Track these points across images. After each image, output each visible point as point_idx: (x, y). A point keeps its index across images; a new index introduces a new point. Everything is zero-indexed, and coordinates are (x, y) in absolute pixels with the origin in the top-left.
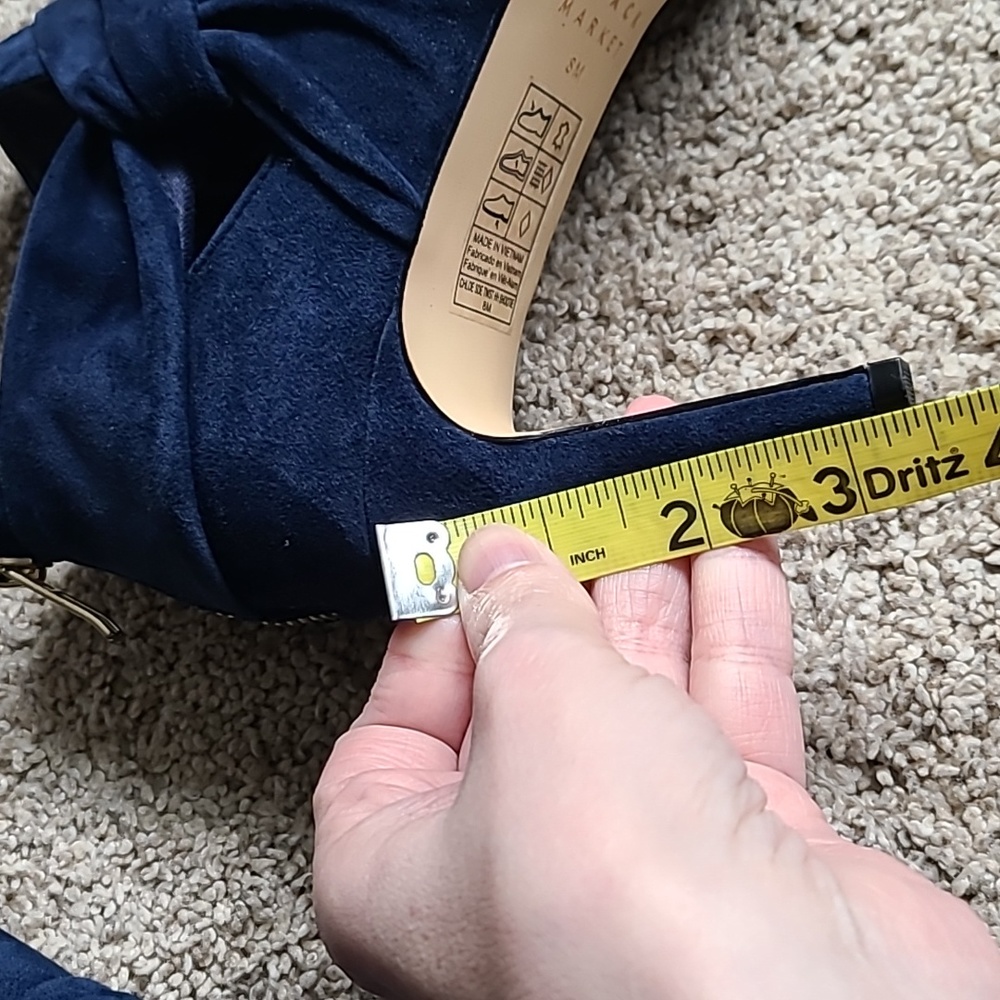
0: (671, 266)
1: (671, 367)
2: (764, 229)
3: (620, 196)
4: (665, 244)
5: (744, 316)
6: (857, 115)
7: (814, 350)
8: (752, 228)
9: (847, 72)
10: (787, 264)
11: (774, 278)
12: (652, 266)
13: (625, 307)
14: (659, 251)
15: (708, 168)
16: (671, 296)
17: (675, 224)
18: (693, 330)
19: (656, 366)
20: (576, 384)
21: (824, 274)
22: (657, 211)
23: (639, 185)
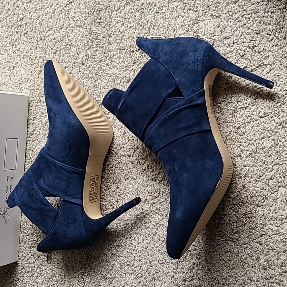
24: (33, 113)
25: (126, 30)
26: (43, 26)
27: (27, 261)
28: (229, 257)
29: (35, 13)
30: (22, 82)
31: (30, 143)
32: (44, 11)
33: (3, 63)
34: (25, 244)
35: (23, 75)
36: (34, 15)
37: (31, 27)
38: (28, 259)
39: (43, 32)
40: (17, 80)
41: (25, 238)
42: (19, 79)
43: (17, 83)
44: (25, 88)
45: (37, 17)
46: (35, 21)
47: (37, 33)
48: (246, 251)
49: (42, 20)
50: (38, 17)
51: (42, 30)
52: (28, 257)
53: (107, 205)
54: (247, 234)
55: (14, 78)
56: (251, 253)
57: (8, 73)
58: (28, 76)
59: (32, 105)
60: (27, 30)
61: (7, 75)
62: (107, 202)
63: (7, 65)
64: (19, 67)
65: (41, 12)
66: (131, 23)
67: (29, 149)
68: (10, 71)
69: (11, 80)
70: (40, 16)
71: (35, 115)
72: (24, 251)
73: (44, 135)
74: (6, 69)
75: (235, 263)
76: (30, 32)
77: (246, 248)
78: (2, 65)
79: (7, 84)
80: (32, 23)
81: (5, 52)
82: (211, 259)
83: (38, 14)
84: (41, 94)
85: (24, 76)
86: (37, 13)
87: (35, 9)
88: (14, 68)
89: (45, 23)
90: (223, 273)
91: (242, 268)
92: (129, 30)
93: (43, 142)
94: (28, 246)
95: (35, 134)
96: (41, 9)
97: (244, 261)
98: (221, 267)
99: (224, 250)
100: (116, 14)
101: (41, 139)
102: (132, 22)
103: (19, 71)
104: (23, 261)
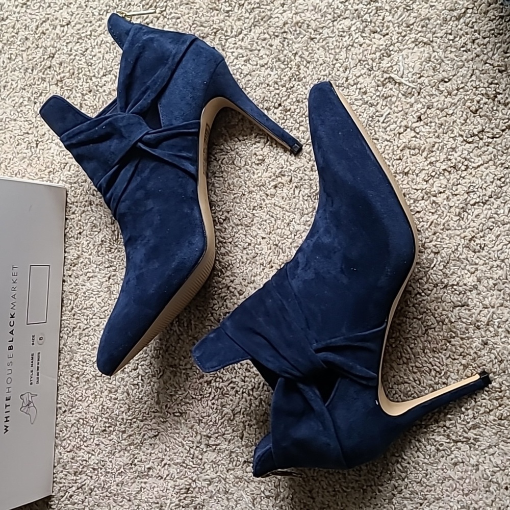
0: (260, 175)
1: (269, 197)
2: (276, 158)
3: (243, 163)
4: (257, 170)
5: (279, 179)
6: (285, 124)
7: (297, 180)
8: (274, 158)
9: (280, 115)
10: (283, 164)
11: (282, 168)
12: (256, 176)
13: (254, 187)
14: (256, 172)
15: (259, 149)
16: (263, 181)
17: (258, 164)
18: (270, 187)
19: (265, 198)
20: (250, 209)
21: (292, 163)
22: (252, 163)
23: (246, 159)
24: (77, 225)
25: (254, 71)
26: (94, 67)
27: (69, 500)
28: (462, 472)
29: (78, 44)
30: (54, 169)
31: (71, 281)
32: (94, 39)
33: (16, 135)
34: (64, 468)
35: (55, 156)
36: (75, 48)
37: (70, 70)
38: (71, 496)
39: (93, 78)
40: (44, 165)
41: (65, 457)
42: (48, 164)
43: (44, 171)
44: (60, 180)
45: (81, 52)
46: (77, 58)
47: (82, 80)
48: (492, 459)
49: (91, 57)
50: (84, 52)
51: (92, 75)
52: (71, 491)
53: (225, 388)
54: (493, 429)
55: (38, 162)
56: (502, 462)
57: (26, 153)
58: (65, 159)
59: (73, 211)
60: (62, 75)
61: (24, 158)
62: (225, 384)
63: (23, 139)
64: (48, 142)
65: (89, 41)
66: (263, 58)
67: (70, 292)
68: (29, 150)
69: (31, 166)
70: (87, 50)
71: (80, 228)
72: (63, 481)
73: (99, 265)
74: (23, 146)
75: (473, 483)
76: (68, 78)
77: (493, 454)
78: (14, 139)
79: (24, 175)
80: (72, 62)
81: (20, 115)
82: (428, 477)
83: (83, 45)
84: (91, 191)
85: (58, 159)
86: (81, 44)
87: (78, 36)
88: (37, 144)
89: (98, 62)
90: (451, 502)
91: (487, 491)
92: (260, 71)
93: (96, 279)
94: (71, 471)
95: (82, 263)
96: (88, 37)
97: (490, 479)
98: (447, 490)
99: (452, 459)
100: (234, 42)
101: (94, 272)
102: (264, 56)
103: (48, 149)
104: (62, 500)
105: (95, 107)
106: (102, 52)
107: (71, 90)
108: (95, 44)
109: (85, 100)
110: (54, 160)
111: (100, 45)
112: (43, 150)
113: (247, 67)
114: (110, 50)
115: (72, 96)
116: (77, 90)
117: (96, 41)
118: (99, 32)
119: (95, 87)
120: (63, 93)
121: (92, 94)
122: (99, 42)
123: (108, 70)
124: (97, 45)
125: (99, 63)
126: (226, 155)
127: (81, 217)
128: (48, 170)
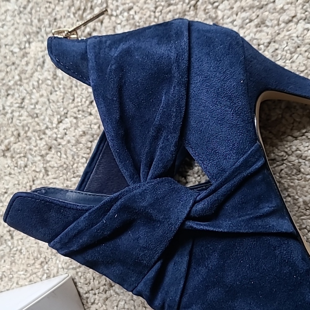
105: (65, 166)
106: (45, 95)
107: (24, 157)
108: (31, 88)
109: (48, 162)
110: (40, 247)
111: (38, 87)
112: (22, 239)
113: (263, 34)
114: (54, 88)
115: (29, 163)
116: (33, 153)
117: (31, 84)
118: (29, 72)
119: (55, 142)
120: (17, 163)
121: (53, 151)
122: (36, 84)
123: (63, 113)
124: (34, 88)
125: (47, 109)
126: (282, 164)
127: (106, 305)
128: (39, 262)
